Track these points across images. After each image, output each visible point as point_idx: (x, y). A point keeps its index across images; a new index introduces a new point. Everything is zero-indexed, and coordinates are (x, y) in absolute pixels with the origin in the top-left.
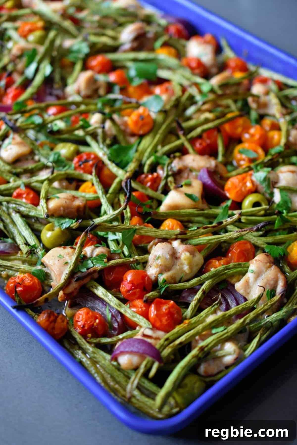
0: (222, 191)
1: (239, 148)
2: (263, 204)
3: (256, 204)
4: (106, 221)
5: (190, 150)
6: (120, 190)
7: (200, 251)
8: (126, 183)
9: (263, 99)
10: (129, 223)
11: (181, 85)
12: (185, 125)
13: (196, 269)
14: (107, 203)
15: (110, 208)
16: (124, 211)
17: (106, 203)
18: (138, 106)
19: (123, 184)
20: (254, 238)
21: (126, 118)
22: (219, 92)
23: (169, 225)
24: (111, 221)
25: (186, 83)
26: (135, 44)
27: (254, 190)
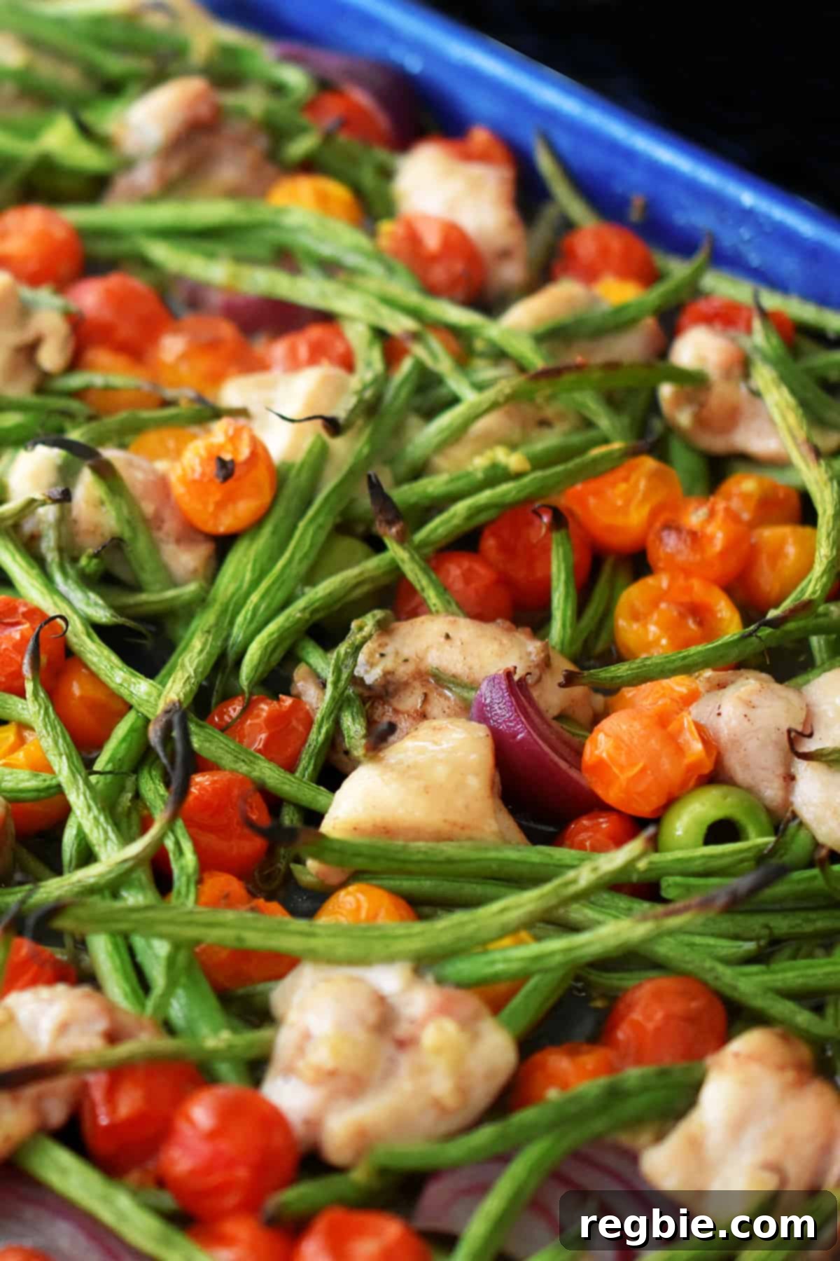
0: (573, 773)
1: (633, 595)
2: (751, 830)
3: (721, 831)
4: (91, 890)
5: (432, 596)
6: (142, 757)
7: (496, 1006)
8: (168, 728)
9: (722, 392)
10: (192, 897)
11: (380, 334)
12: (404, 494)
13: (482, 1094)
14: (95, 811)
15: (106, 832)
16: (169, 844)
17: (89, 808)
18: (210, 413)
19: (154, 735)
20: (721, 969)
21: (161, 466)
22: (537, 361)
23: (359, 908)
24: (113, 887)
25: (399, 324)
26: (175, 168)
27: (707, 768)
